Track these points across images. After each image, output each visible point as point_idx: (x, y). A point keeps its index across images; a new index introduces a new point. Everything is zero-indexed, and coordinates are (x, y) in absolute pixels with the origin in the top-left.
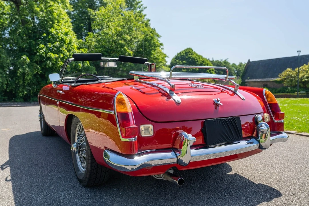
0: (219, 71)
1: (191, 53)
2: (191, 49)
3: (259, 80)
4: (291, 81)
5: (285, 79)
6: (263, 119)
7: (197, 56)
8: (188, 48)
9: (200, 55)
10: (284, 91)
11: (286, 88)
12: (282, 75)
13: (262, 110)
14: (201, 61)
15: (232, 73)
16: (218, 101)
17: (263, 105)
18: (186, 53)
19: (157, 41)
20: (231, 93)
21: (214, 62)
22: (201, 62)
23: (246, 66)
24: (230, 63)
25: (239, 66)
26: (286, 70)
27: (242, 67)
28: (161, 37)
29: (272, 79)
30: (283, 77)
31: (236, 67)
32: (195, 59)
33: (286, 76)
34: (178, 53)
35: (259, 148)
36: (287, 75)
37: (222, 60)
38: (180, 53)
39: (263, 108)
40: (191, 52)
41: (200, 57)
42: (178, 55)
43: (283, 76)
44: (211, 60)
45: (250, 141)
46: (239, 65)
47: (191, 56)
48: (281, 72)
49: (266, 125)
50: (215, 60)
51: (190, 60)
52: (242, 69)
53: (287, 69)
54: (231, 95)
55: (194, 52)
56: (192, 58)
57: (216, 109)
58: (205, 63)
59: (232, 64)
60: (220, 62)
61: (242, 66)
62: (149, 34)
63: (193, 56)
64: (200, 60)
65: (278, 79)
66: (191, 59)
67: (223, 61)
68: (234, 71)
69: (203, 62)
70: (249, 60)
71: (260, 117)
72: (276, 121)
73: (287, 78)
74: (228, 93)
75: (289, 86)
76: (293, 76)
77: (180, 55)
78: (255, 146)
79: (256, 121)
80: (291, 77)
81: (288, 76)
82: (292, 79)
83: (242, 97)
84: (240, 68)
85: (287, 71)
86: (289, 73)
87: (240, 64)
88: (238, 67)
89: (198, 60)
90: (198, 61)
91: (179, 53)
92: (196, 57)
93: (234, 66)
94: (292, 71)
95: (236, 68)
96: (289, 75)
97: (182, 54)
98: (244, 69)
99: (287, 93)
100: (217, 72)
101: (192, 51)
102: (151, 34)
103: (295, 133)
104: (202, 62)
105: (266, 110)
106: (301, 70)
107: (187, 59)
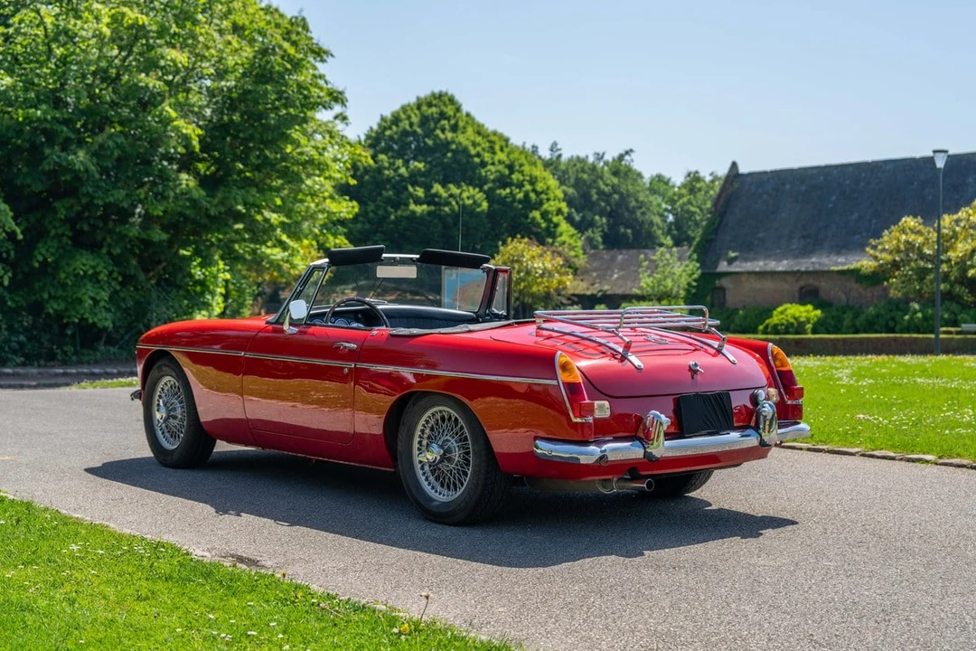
0: (589, 215)
1: (453, 122)
2: (452, 100)
3: (783, 266)
4: (922, 273)
5: (895, 265)
6: (768, 398)
7: (479, 139)
8: (433, 95)
9: (495, 133)
10: (893, 319)
11: (902, 305)
12: (880, 247)
13: (765, 382)
14: (500, 162)
15: (651, 223)
16: (696, 365)
17: (768, 373)
18: (425, 121)
19: (314, 76)
20: (713, 351)
21: (563, 167)
22: (501, 168)
23: (720, 196)
24: (640, 175)
25: (684, 191)
26: (896, 222)
27: (700, 196)
28: (330, 59)
29: (837, 264)
30: (887, 257)
31: (670, 193)
32: (473, 152)
33: (898, 251)
34: (383, 119)
35: (760, 444)
36: (902, 247)
37: (600, 157)
38: (396, 120)
39: (768, 379)
40: (448, 119)
41: (496, 141)
42: (383, 129)
43: (884, 250)
44: (545, 153)
45: (744, 433)
46: (684, 186)
47: (449, 135)
48: (878, 235)
49: (770, 405)
50: (565, 156)
51: (445, 155)
52: (702, 207)
53: (899, 220)
54: (714, 356)
55: (468, 115)
56: (454, 147)
57: (692, 378)
58: (522, 172)
59: (652, 180)
60: (594, 168)
61: (700, 190)
62: (280, 47)
63: (461, 138)
64: (496, 158)
65: (866, 264)
66: (453, 151)
67: (606, 163)
68: (661, 215)
69: (511, 167)
70: (734, 165)
71: (762, 394)
72: (789, 402)
73: (902, 260)
74: (706, 351)
75: (911, 296)
76: (927, 251)
77: (394, 128)
78: (752, 441)
79: (754, 400)
80: (922, 256)
81: (907, 250)
82: (922, 264)
83: (732, 358)
84: (690, 203)
85: (903, 231)
86: (912, 238)
87: (691, 182)
88: (681, 196)
89: (487, 156)
90: (484, 164)
91: (388, 114)
92: (474, 144)
93: (662, 187)
94: (921, 227)
95: (672, 202)
96: (910, 245)
97: (405, 125)
98: (709, 205)
99: (908, 330)
100: (577, 218)
101: (458, 109)
102: (286, 45)
103: (857, 452)
104: (507, 172)
105: (772, 382)
106: (962, 224)
107: (431, 151)
